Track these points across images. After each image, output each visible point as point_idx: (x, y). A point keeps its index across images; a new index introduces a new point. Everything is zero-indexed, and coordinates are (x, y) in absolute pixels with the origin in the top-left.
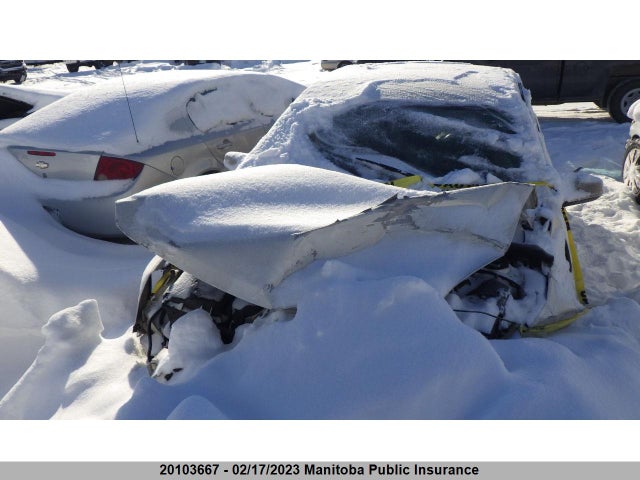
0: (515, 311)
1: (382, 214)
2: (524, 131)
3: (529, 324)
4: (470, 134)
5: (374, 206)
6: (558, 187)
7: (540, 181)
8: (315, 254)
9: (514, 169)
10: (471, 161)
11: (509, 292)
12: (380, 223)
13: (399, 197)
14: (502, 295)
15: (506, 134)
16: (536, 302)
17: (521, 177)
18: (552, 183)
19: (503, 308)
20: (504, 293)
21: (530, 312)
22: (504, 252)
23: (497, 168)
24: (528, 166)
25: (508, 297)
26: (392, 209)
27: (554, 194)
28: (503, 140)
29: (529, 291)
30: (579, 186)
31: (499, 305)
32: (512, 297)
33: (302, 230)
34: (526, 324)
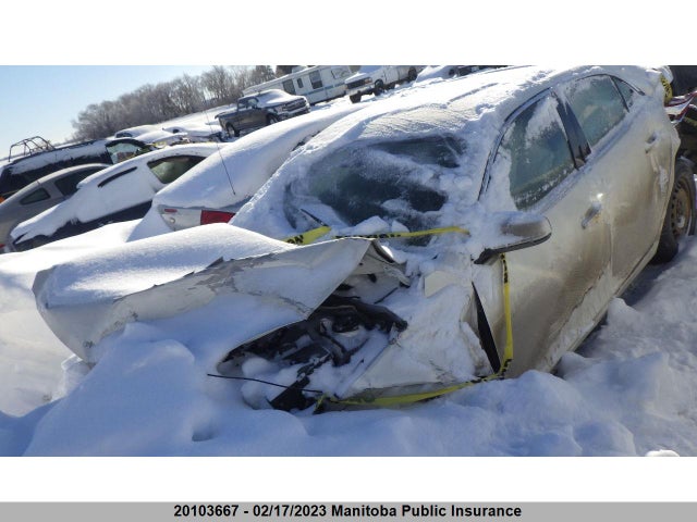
0: (325, 379)
1: (205, 278)
2: (467, 163)
3: (339, 394)
4: (409, 172)
5: (198, 269)
6: (473, 233)
7: (452, 227)
8: (135, 315)
9: (430, 213)
10: (389, 205)
11: (323, 358)
12: (205, 286)
13: (226, 259)
14: (311, 361)
15: (445, 170)
16: (354, 371)
17: (434, 222)
18: (466, 228)
19: (303, 375)
20: (315, 360)
21: (342, 382)
22: (305, 316)
23: (414, 213)
24: (447, 209)
25: (320, 365)
26: (216, 272)
27: (464, 241)
28: (437, 177)
29: (355, 358)
30: (506, 228)
31: (300, 372)
32: (329, 364)
33: (123, 294)
34: (335, 395)
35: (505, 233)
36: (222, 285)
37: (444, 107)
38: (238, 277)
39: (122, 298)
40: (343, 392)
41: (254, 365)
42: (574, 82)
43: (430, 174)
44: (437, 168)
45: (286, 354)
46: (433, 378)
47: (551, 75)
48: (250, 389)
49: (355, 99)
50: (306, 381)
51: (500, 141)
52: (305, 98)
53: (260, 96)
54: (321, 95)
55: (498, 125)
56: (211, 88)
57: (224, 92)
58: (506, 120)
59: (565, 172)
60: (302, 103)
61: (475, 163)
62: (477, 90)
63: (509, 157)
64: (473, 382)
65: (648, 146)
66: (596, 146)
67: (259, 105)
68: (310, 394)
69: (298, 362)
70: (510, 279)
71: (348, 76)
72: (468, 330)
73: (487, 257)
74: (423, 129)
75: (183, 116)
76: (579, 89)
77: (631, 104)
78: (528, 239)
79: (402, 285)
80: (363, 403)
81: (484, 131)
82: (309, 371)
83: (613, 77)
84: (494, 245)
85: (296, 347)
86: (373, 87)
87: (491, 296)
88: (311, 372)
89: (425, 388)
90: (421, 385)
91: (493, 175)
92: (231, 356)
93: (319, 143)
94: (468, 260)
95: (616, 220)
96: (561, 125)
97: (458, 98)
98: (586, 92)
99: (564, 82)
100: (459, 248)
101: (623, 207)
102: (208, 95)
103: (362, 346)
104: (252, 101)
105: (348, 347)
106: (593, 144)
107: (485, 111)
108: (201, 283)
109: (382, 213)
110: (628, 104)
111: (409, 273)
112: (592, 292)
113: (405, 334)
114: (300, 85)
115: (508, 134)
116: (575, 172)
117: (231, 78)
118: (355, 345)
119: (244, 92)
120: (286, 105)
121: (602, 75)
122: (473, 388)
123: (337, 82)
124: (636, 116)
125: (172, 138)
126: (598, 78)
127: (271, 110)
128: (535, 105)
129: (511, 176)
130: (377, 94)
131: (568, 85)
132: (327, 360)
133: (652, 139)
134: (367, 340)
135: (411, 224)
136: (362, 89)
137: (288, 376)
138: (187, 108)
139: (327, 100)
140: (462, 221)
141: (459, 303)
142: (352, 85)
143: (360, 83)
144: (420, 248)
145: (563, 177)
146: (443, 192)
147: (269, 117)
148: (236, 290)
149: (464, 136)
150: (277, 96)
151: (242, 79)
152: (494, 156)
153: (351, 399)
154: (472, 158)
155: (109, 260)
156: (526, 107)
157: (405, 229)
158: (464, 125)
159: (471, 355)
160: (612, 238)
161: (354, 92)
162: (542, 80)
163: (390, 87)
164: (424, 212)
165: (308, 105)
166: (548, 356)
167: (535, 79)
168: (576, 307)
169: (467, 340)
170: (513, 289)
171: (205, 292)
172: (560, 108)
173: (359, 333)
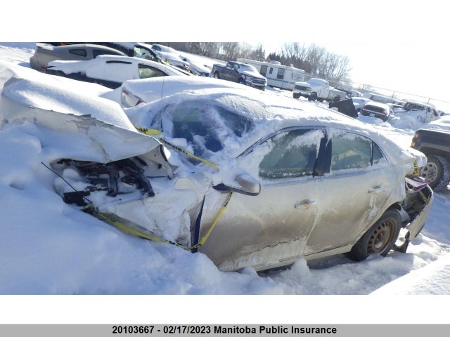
3: (99, 209)
5: (76, 114)
6: (220, 171)
7: (213, 163)
8: (35, 119)
9: (210, 152)
10: (197, 138)
11: (103, 188)
12: (75, 124)
13: (92, 116)
14: (97, 186)
15: (234, 135)
16: (112, 202)
17: (208, 156)
18: (219, 167)
19: (88, 190)
20: (99, 186)
21: (104, 203)
22: (106, 162)
23: (203, 147)
24: (219, 153)
25: (100, 190)
26: (84, 120)
27: (213, 173)
28: (227, 136)
29: (119, 197)
30: (238, 179)
31: (88, 187)
32: (105, 192)
33: (36, 106)
34: (97, 208)
35: (236, 180)
36: (83, 128)
37: (265, 107)
38: (92, 128)
39: (34, 108)
40: (102, 209)
41: (70, 173)
42: (344, 132)
43: (225, 133)
44: (231, 132)
45: (91, 177)
46: (151, 227)
47: (333, 121)
48: (59, 181)
49: (296, 96)
50: (88, 194)
51: (272, 137)
52: (266, 80)
53: (242, 65)
54: (279, 83)
55: (277, 128)
56: (225, 48)
57: (231, 54)
58: (284, 128)
59: (304, 173)
60: (263, 82)
61: (249, 139)
62: (290, 108)
63: (272, 147)
64: (170, 242)
65: (371, 189)
66: (335, 172)
67: (238, 70)
68: (86, 201)
69: (91, 183)
70: (227, 206)
71: (300, 81)
72: (187, 217)
73: (221, 188)
74: (243, 110)
75: (201, 55)
76: (345, 137)
77: (377, 163)
78: (244, 189)
79: (168, 177)
80: (109, 220)
81: (267, 127)
82: (92, 190)
83: (373, 142)
84: (227, 183)
85: (98, 176)
86: (309, 94)
87: (211, 208)
88: (93, 191)
89: (146, 232)
90: (145, 229)
91: (254, 150)
92: (62, 161)
93: (199, 93)
94: (209, 183)
95: (323, 215)
96: (318, 148)
97: (276, 106)
98: (348, 141)
99: (337, 128)
100: (208, 174)
101: (332, 212)
102: (221, 51)
103: (127, 193)
104: (236, 66)
105: (120, 190)
106: (333, 169)
107: (278, 118)
108: (74, 121)
109: (190, 139)
110: (374, 161)
111: (175, 173)
112: (285, 244)
113: (151, 199)
114: (271, 72)
115: (280, 136)
116: (311, 176)
117: (239, 49)
118: (124, 191)
119: (238, 59)
120: (254, 79)
121: (366, 138)
122: (168, 245)
123: (292, 81)
124: (374, 170)
125: (180, 62)
126: (363, 138)
127: (243, 76)
128: (309, 130)
129: (265, 157)
130: (310, 100)
131: (339, 131)
132: (105, 190)
133: (378, 187)
134: (132, 192)
135: (198, 152)
136: (303, 92)
137: (81, 186)
138: (206, 52)
139: (281, 89)
140: (219, 163)
141: (190, 201)
142: (298, 87)
143: (304, 88)
144: (192, 165)
145: (301, 175)
146: (224, 145)
147: (240, 79)
148: (87, 134)
149: (256, 125)
150: (251, 71)
151: (245, 52)
152: (262, 142)
153: (104, 214)
154: (250, 136)
155: (47, 89)
156: (302, 128)
157: (192, 152)
158: (262, 119)
159: (180, 230)
160: (315, 224)
161: (297, 92)
162: (326, 121)
163: (321, 100)
164: (208, 149)
165: (266, 84)
166: (236, 261)
167: (322, 118)
168: (269, 246)
169: (183, 221)
170: (226, 211)
171: (74, 127)
172: (324, 140)
173: (132, 187)
